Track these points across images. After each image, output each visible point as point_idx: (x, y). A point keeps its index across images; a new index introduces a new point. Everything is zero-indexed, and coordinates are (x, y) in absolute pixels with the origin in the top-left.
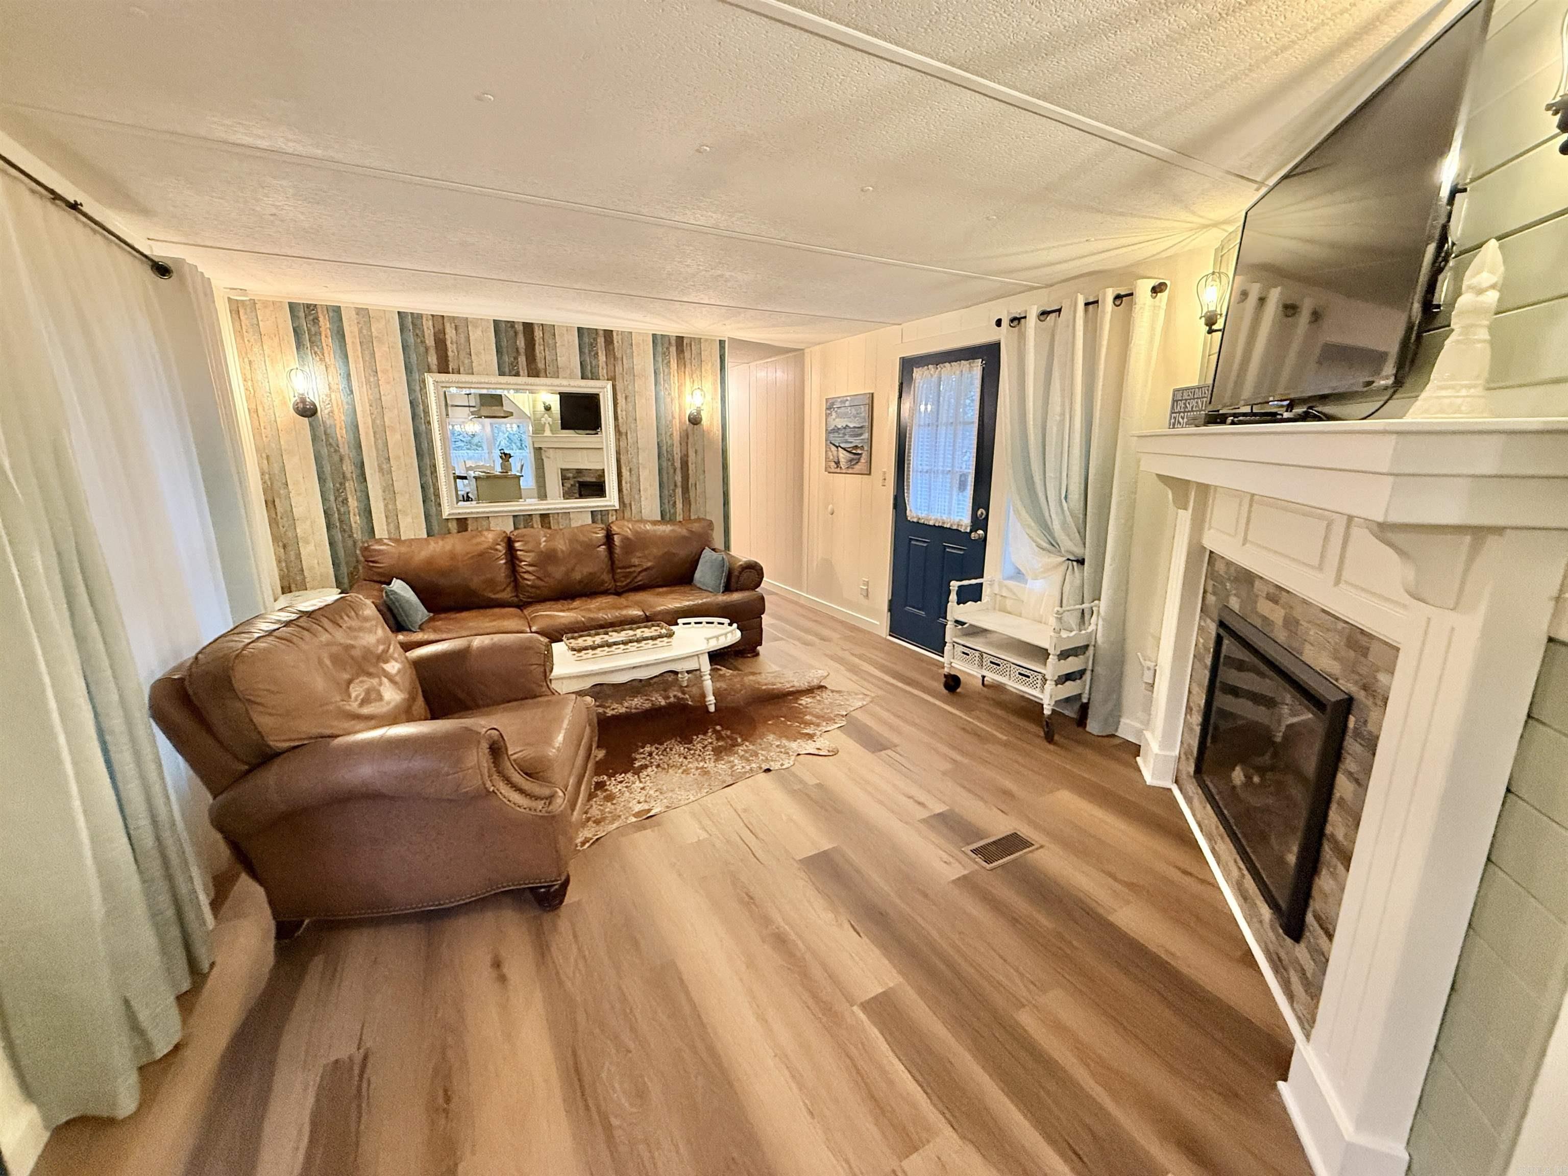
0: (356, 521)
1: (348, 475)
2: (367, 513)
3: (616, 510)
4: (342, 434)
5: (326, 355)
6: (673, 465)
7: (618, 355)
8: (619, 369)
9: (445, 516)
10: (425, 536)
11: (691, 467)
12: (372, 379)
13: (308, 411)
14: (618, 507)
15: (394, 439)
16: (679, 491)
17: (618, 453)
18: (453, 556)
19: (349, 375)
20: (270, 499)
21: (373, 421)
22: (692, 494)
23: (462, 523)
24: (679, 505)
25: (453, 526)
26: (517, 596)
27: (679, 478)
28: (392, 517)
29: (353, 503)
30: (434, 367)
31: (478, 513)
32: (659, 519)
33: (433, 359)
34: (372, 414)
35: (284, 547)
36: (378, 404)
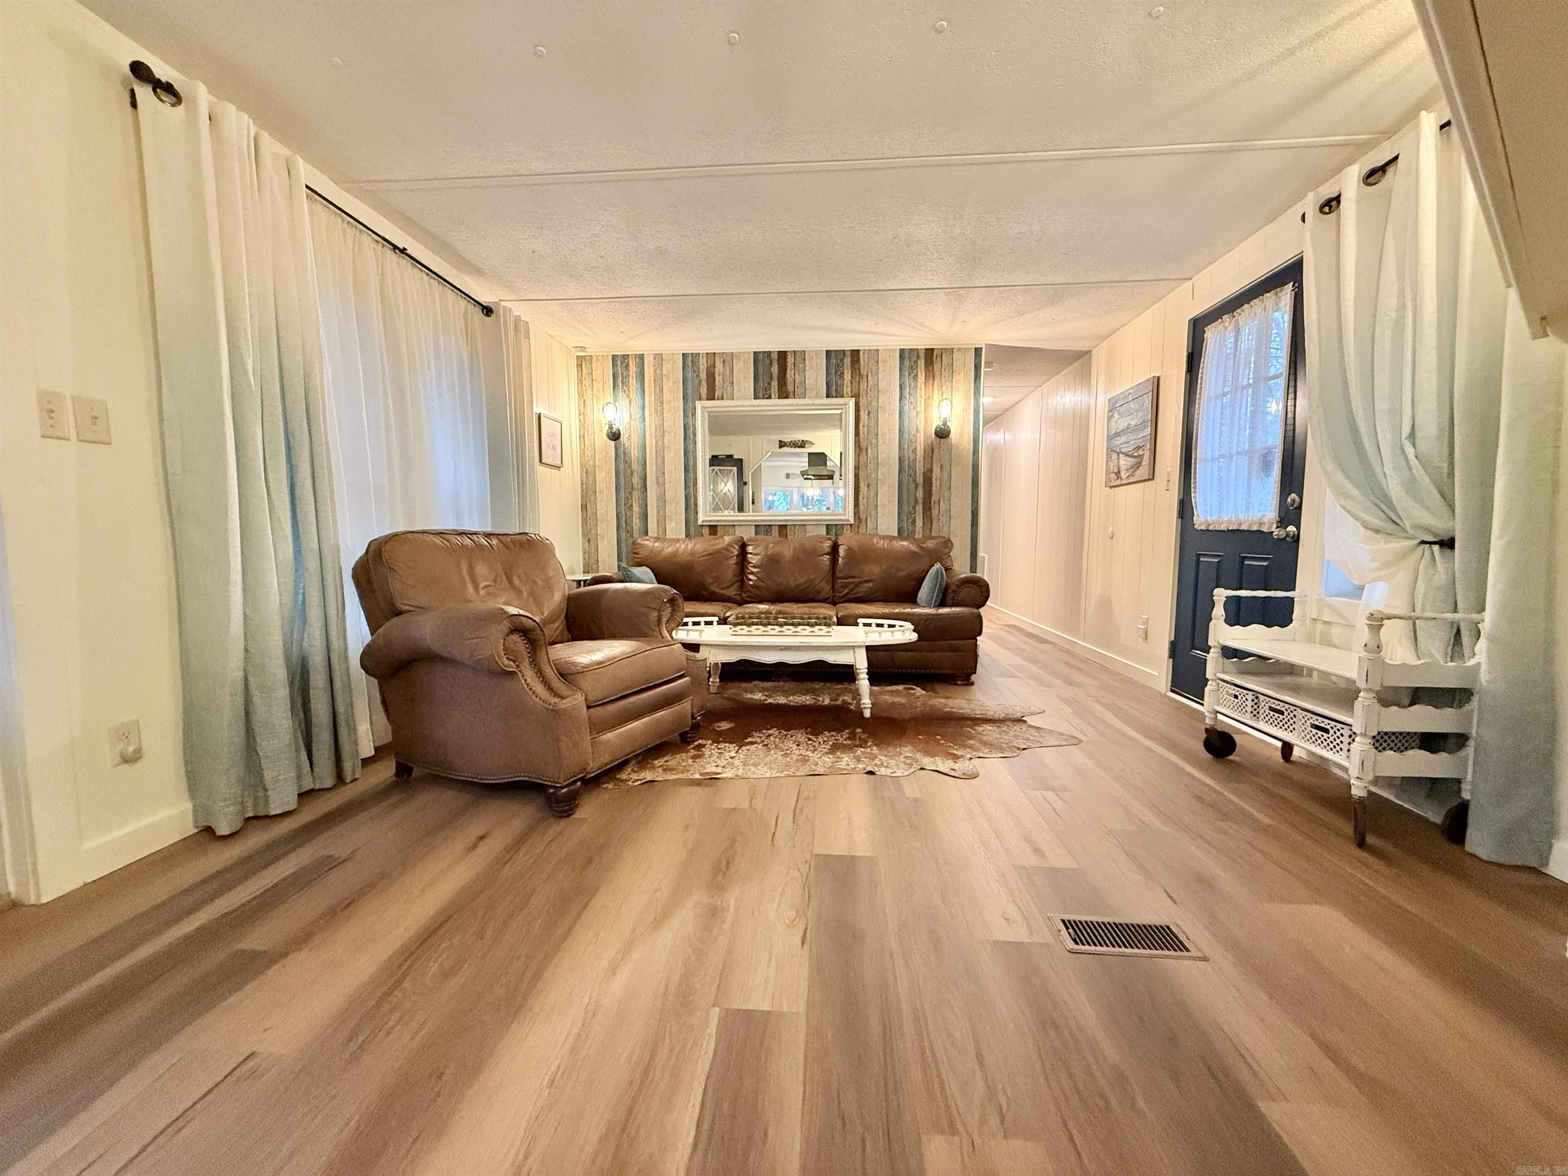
0: (636, 522)
1: (636, 486)
2: (645, 517)
3: (851, 525)
4: (634, 453)
5: (631, 392)
6: (914, 480)
7: (864, 372)
8: (863, 387)
9: (700, 523)
10: (684, 536)
11: (935, 483)
12: (659, 409)
13: (615, 436)
14: (852, 522)
15: (669, 456)
16: (920, 508)
17: (857, 468)
18: (692, 554)
19: (644, 406)
20: (584, 503)
21: (657, 442)
22: (935, 512)
23: (713, 529)
24: (919, 523)
25: (706, 531)
26: (740, 595)
27: (920, 494)
28: (662, 521)
29: (636, 508)
30: (704, 396)
31: (725, 521)
32: (896, 535)
33: (704, 390)
34: (656, 437)
35: (589, 541)
36: (661, 431)
